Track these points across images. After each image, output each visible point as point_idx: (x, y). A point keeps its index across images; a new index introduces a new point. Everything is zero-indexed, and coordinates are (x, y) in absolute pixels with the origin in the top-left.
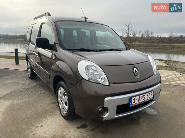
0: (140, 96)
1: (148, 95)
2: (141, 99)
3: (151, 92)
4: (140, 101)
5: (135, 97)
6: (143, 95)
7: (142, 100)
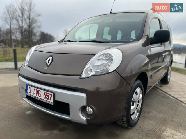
0: (35, 89)
1: (46, 94)
2: (36, 93)
3: (49, 93)
4: (35, 96)
5: (31, 87)
6: (38, 90)
7: (37, 96)
